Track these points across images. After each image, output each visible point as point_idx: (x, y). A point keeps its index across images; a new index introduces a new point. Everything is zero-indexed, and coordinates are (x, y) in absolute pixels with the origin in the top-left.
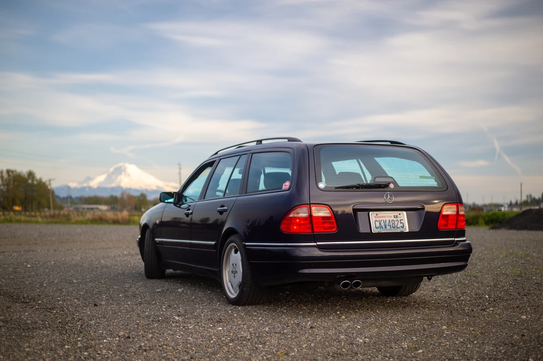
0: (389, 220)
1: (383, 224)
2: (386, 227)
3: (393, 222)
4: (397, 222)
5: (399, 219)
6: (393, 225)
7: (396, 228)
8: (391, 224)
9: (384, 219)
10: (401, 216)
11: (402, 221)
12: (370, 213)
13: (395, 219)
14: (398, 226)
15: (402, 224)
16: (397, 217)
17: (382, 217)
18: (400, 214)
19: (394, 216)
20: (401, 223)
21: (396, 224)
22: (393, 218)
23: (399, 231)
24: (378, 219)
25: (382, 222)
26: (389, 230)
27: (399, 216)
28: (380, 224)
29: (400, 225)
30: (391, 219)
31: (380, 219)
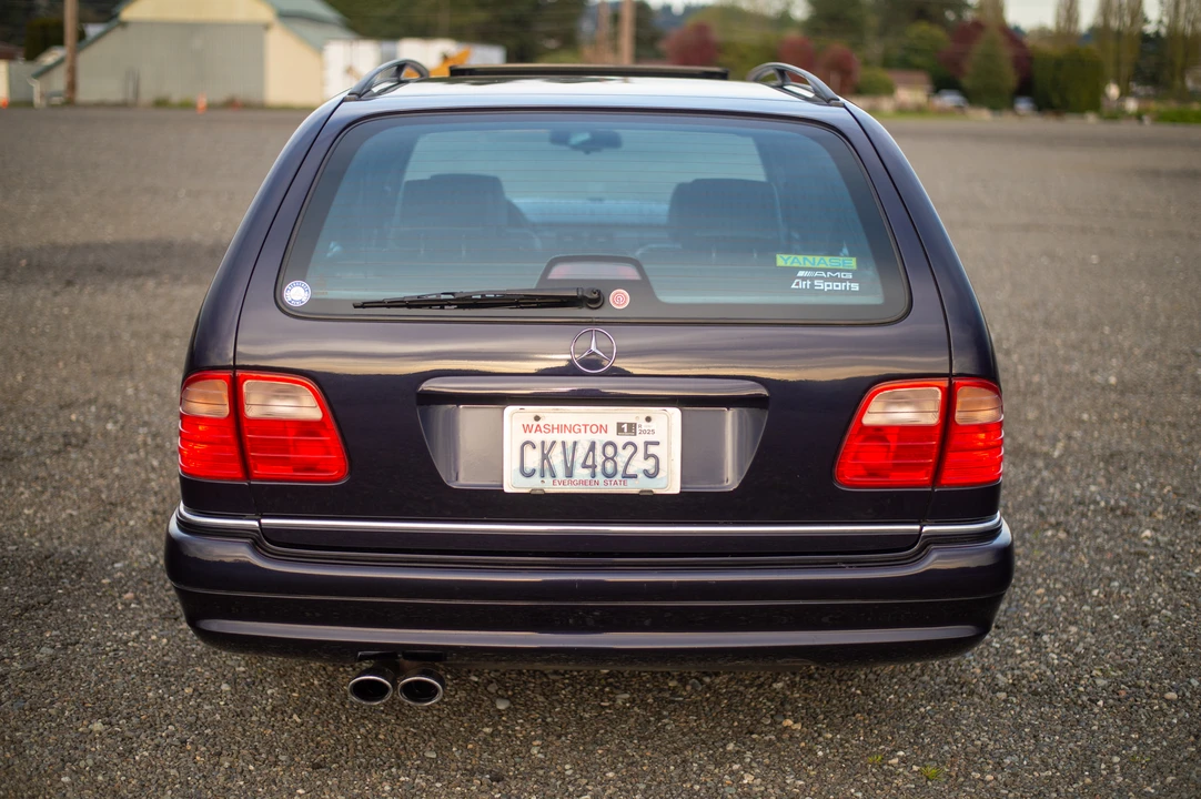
0: (593, 445)
1: (557, 459)
2: (569, 473)
3: (610, 451)
4: (630, 449)
5: (639, 440)
6: (609, 466)
7: (618, 477)
8: (599, 459)
9: (569, 438)
10: (652, 425)
11: (652, 450)
12: (508, 410)
13: (620, 440)
14: (630, 471)
15: (652, 461)
16: (632, 428)
17: (562, 428)
18: (648, 419)
20: (647, 456)
21: (621, 463)
22: (612, 435)
23: (632, 487)
24: (537, 438)
25: (558, 449)
26: (581, 483)
27: (643, 424)
28: (545, 457)
29: (639, 464)
30: (601, 438)
31: (549, 438)
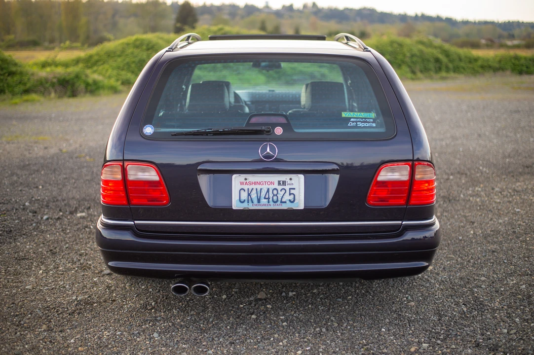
0: (268, 189)
1: (254, 195)
2: (259, 201)
3: (275, 192)
4: (283, 191)
5: (287, 187)
6: (275, 198)
7: (279, 203)
8: (271, 195)
9: (259, 187)
10: (292, 182)
11: (292, 191)
12: (234, 176)
13: (279, 188)
14: (284, 200)
15: (292, 196)
16: (284, 183)
17: (256, 183)
18: (291, 179)
19: (279, 182)
20: (290, 194)
21: (280, 197)
22: (276, 186)
23: (284, 207)
24: (246, 187)
25: (254, 191)
26: (264, 205)
27: (289, 181)
28: (249, 195)
29: (287, 197)
30: (271, 187)
31: (250, 187)
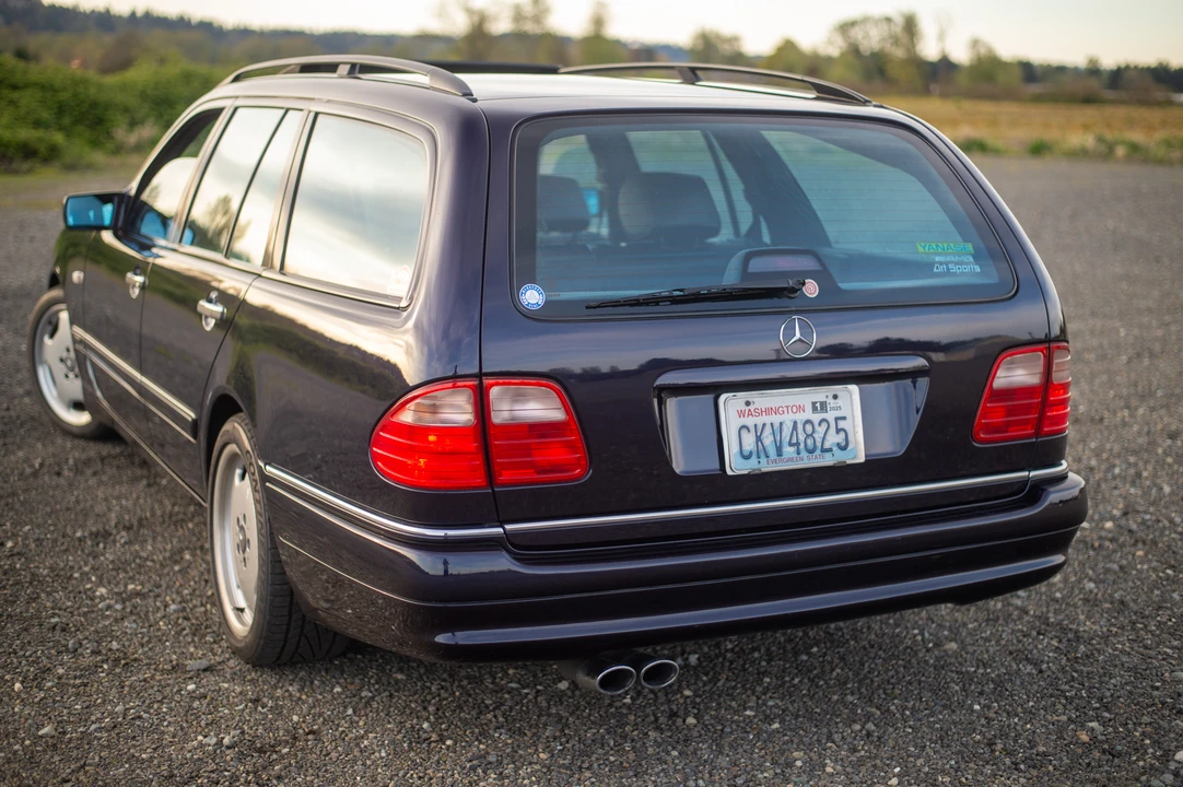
0: (795, 423)
1: (768, 440)
2: (779, 452)
3: (809, 428)
4: (824, 425)
5: (830, 416)
6: (810, 442)
7: (818, 452)
8: (802, 437)
9: (776, 419)
10: (839, 402)
11: (842, 424)
12: (723, 398)
13: (816, 418)
14: (827, 446)
15: (842, 435)
16: (824, 406)
17: (769, 411)
18: (835, 397)
19: (814, 404)
20: (838, 431)
21: (818, 439)
22: (808, 414)
23: (828, 460)
24: (750, 421)
25: (768, 430)
26: (792, 460)
27: (830, 401)
28: (759, 439)
29: (833, 439)
30: (801, 417)
31: (760, 421)
